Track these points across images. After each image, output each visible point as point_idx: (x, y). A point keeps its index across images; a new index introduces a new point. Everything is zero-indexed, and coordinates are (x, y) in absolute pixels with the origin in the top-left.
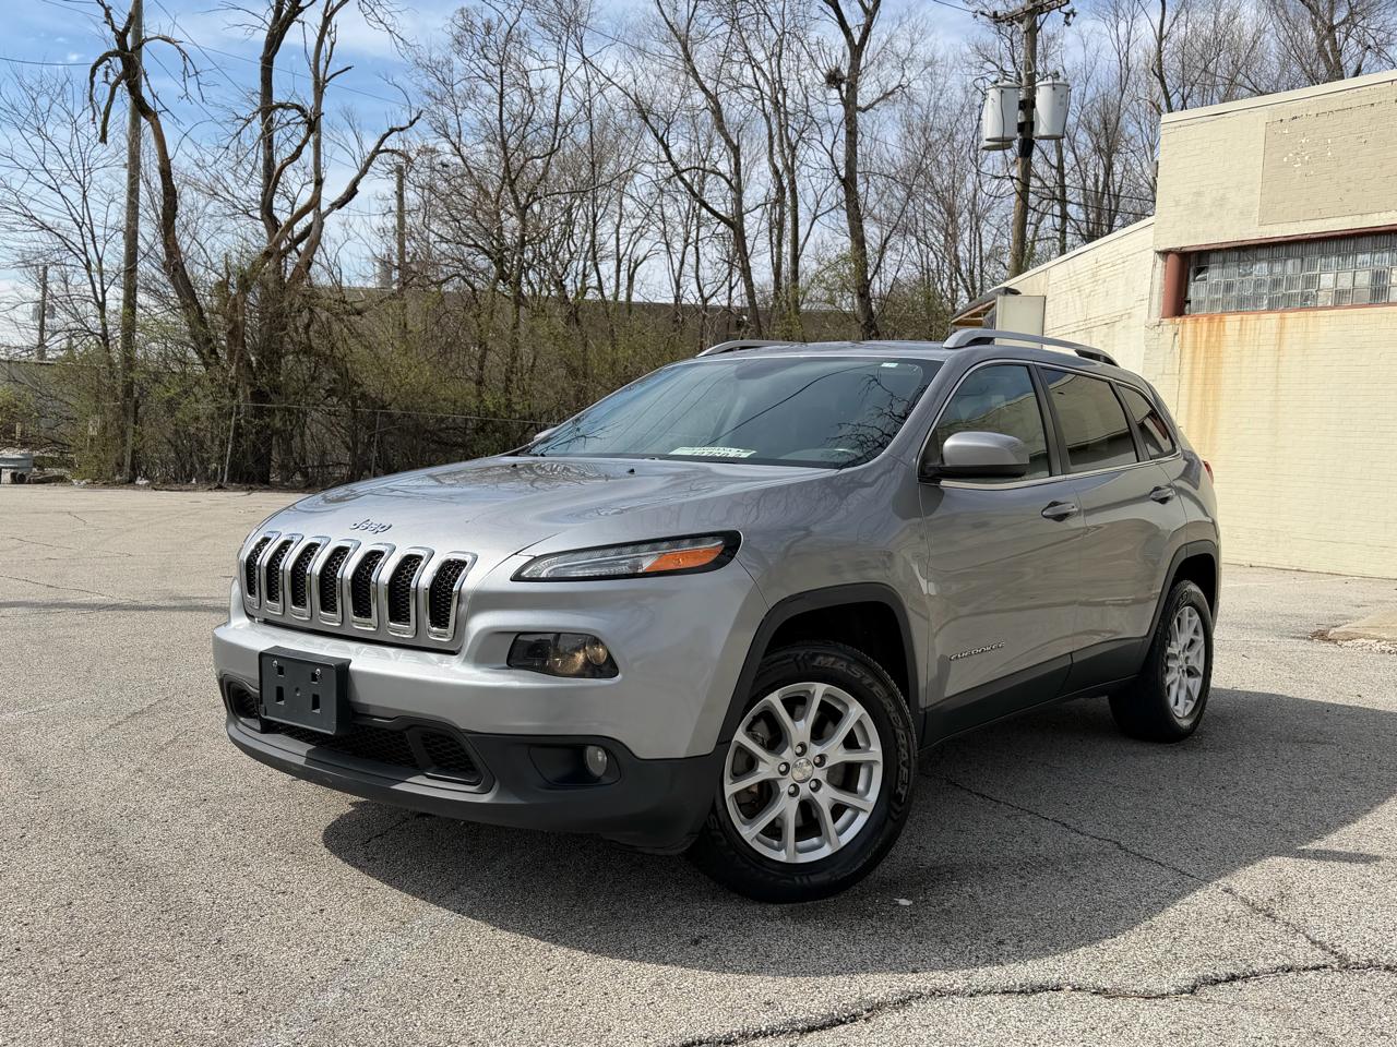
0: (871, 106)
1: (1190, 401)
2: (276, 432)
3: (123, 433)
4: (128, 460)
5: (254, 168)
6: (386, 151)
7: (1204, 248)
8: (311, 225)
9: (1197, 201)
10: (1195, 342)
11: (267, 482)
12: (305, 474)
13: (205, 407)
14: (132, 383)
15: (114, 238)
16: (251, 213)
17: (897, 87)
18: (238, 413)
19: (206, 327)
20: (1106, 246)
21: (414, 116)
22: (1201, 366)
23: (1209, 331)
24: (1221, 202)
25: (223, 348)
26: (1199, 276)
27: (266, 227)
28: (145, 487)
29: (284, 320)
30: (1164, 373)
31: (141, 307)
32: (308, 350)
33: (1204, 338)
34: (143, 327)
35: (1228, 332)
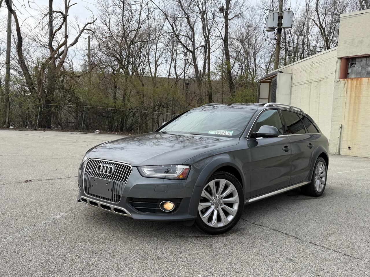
0: (232, 19)
1: (350, 105)
2: (52, 113)
3: (6, 112)
4: (7, 121)
5: (47, 32)
6: (87, 29)
7: (355, 57)
8: (64, 50)
9: (352, 42)
10: (352, 87)
11: (50, 128)
12: (61, 126)
13: (31, 105)
14: (8, 97)
15: (3, 53)
16: (46, 46)
17: (239, 14)
18: (41, 107)
19: (31, 80)
20: (317, 57)
21: (95, 19)
22: (354, 94)
23: (357, 83)
24: (361, 42)
25: (36, 87)
26: (352, 66)
27: (50, 50)
28: (12, 129)
29: (56, 78)
30: (341, 96)
31: (12, 74)
32: (63, 88)
33: (355, 85)
34: (12, 80)
35: (363, 83)
